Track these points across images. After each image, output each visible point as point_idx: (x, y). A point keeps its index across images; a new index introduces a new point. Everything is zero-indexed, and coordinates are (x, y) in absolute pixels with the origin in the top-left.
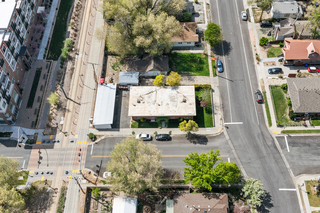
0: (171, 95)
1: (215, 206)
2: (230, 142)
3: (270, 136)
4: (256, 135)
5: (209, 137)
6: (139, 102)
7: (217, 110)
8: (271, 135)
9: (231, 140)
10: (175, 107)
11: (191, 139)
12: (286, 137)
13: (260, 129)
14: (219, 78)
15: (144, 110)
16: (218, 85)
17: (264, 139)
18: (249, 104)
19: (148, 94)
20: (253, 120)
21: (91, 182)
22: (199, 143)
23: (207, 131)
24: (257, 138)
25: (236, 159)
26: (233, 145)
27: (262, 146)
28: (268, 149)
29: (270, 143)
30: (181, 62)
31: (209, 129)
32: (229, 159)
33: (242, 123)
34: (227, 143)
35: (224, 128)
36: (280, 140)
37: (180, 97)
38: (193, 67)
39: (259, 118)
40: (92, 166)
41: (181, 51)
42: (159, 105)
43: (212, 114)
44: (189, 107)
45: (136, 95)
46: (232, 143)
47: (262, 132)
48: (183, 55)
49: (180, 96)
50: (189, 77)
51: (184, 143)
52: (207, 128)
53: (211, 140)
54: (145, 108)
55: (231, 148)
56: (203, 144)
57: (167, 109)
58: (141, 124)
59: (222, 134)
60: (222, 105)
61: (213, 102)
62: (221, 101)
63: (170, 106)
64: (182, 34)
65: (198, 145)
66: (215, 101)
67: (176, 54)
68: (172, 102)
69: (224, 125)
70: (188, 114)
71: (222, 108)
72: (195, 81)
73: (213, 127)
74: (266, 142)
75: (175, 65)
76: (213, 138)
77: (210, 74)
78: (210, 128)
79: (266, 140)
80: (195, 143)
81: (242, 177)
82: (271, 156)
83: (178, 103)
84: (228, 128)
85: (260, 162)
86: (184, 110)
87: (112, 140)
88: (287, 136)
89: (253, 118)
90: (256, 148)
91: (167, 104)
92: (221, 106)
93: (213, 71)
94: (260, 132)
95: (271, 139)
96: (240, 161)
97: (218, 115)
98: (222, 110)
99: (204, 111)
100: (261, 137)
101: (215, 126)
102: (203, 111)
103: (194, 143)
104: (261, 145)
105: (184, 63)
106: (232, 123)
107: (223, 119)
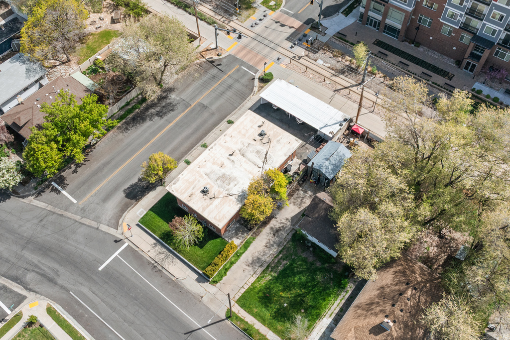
0: (236, 183)
1: (32, 112)
2: (94, 224)
3: (37, 290)
4: (61, 270)
5: (131, 203)
6: (261, 135)
7: (160, 253)
8: (37, 293)
9: (95, 228)
10: (208, 172)
12: (9, 312)
13: (62, 287)
14: (218, 316)
15: (240, 132)
16: (205, 300)
17: (44, 275)
18: (117, 316)
19: (266, 155)
20: (85, 290)
21: (206, 51)
22: (136, 184)
23: (142, 209)
24: (56, 266)
25: (66, 210)
26: (86, 225)
27: (39, 261)
28: (25, 266)
29: (30, 277)
30: (313, 279)
31: (141, 215)
32: (75, 201)
33: (100, 269)
34: (97, 219)
35: (121, 237)
36: (15, 300)
37: (219, 191)
38: (283, 291)
39: (80, 304)
40: (224, 60)
41: (343, 301)
42: (231, 155)
43: (161, 238)
44: (188, 191)
45: (278, 138)
46: (89, 226)
47: (56, 283)
48: (329, 295)
49: (220, 193)
50: (266, 265)
52: (145, 212)
53: (123, 204)
54: (244, 135)
55: (85, 217)
56: (128, 188)
57: (214, 160)
59: (116, 226)
60: (160, 270)
61: (178, 261)
62: (170, 276)
63: (216, 168)
64: (372, 309)
65: (135, 180)
66: (177, 265)
67: (341, 287)
68: (221, 175)
69: (126, 240)
71: (156, 264)
72: (247, 267)
73: (139, 221)
74: (38, 273)
75: (312, 264)
76: (124, 209)
77: (239, 308)
78: (142, 216)
79: (39, 277)
80: (141, 180)
81: (37, 197)
82: (13, 260)
83: (209, 181)
84: (116, 241)
85: (25, 235)
87: (242, 95)
88: (7, 318)
89: (90, 295)
90: (44, 250)
91: (223, 166)
92: (160, 268)
93: (242, 320)
94: (60, 281)
95: (31, 287)
96: (57, 212)
97: (149, 248)
98: (153, 262)
100: (51, 274)
101: (138, 225)
104: (43, 261)
105: (307, 282)
106: (116, 254)
107: (137, 249)
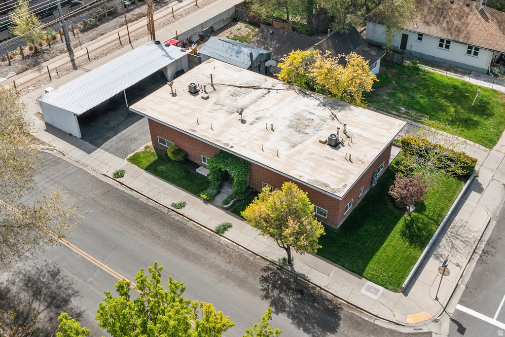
0: (306, 113)
5: (351, 318)
6: (194, 93)
7: (453, 247)
10: (287, 145)
11: (274, 287)
19: (240, 87)
23: (363, 291)
31: (378, 291)
35: (446, 323)
42: (244, 122)
43: (423, 247)
44: (338, 164)
51: (242, 283)
52: (369, 283)
58: (162, 165)
68: (291, 130)
69: (451, 310)
70: (317, 181)
71: (480, 252)
73: (395, 291)
78: (381, 288)
80: (278, 306)
83: (308, 141)
84: (462, 330)
86: (312, 164)
91: (269, 128)
98: (476, 258)
99: (400, 225)
101: (405, 292)
102: (395, 223)
103: (273, 303)
106: (493, 321)
107: (463, 287)
